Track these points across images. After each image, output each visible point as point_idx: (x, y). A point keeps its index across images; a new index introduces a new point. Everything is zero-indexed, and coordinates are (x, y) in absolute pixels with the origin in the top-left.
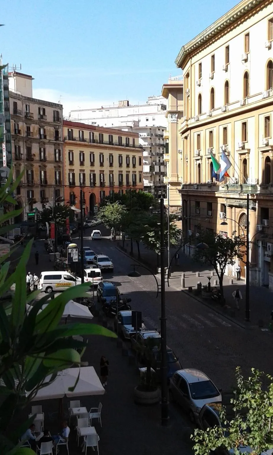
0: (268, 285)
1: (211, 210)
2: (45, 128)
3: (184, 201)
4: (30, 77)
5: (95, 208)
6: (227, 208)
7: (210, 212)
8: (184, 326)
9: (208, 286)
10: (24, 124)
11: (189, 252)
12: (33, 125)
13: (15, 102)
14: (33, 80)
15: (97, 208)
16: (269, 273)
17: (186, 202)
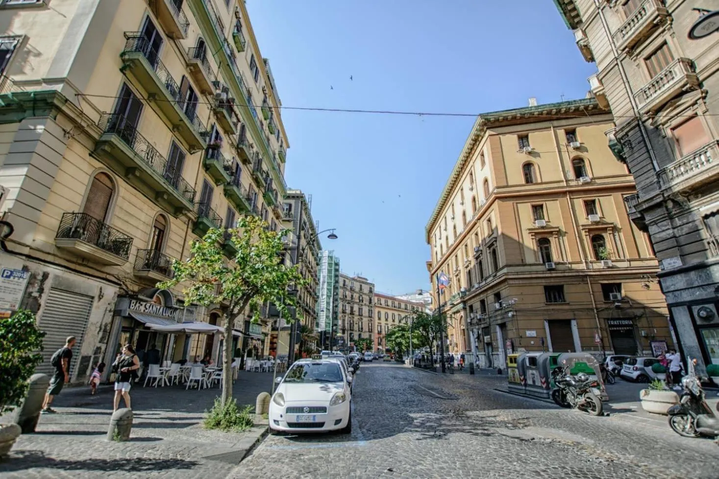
2: (363, 296)
12: (355, 294)
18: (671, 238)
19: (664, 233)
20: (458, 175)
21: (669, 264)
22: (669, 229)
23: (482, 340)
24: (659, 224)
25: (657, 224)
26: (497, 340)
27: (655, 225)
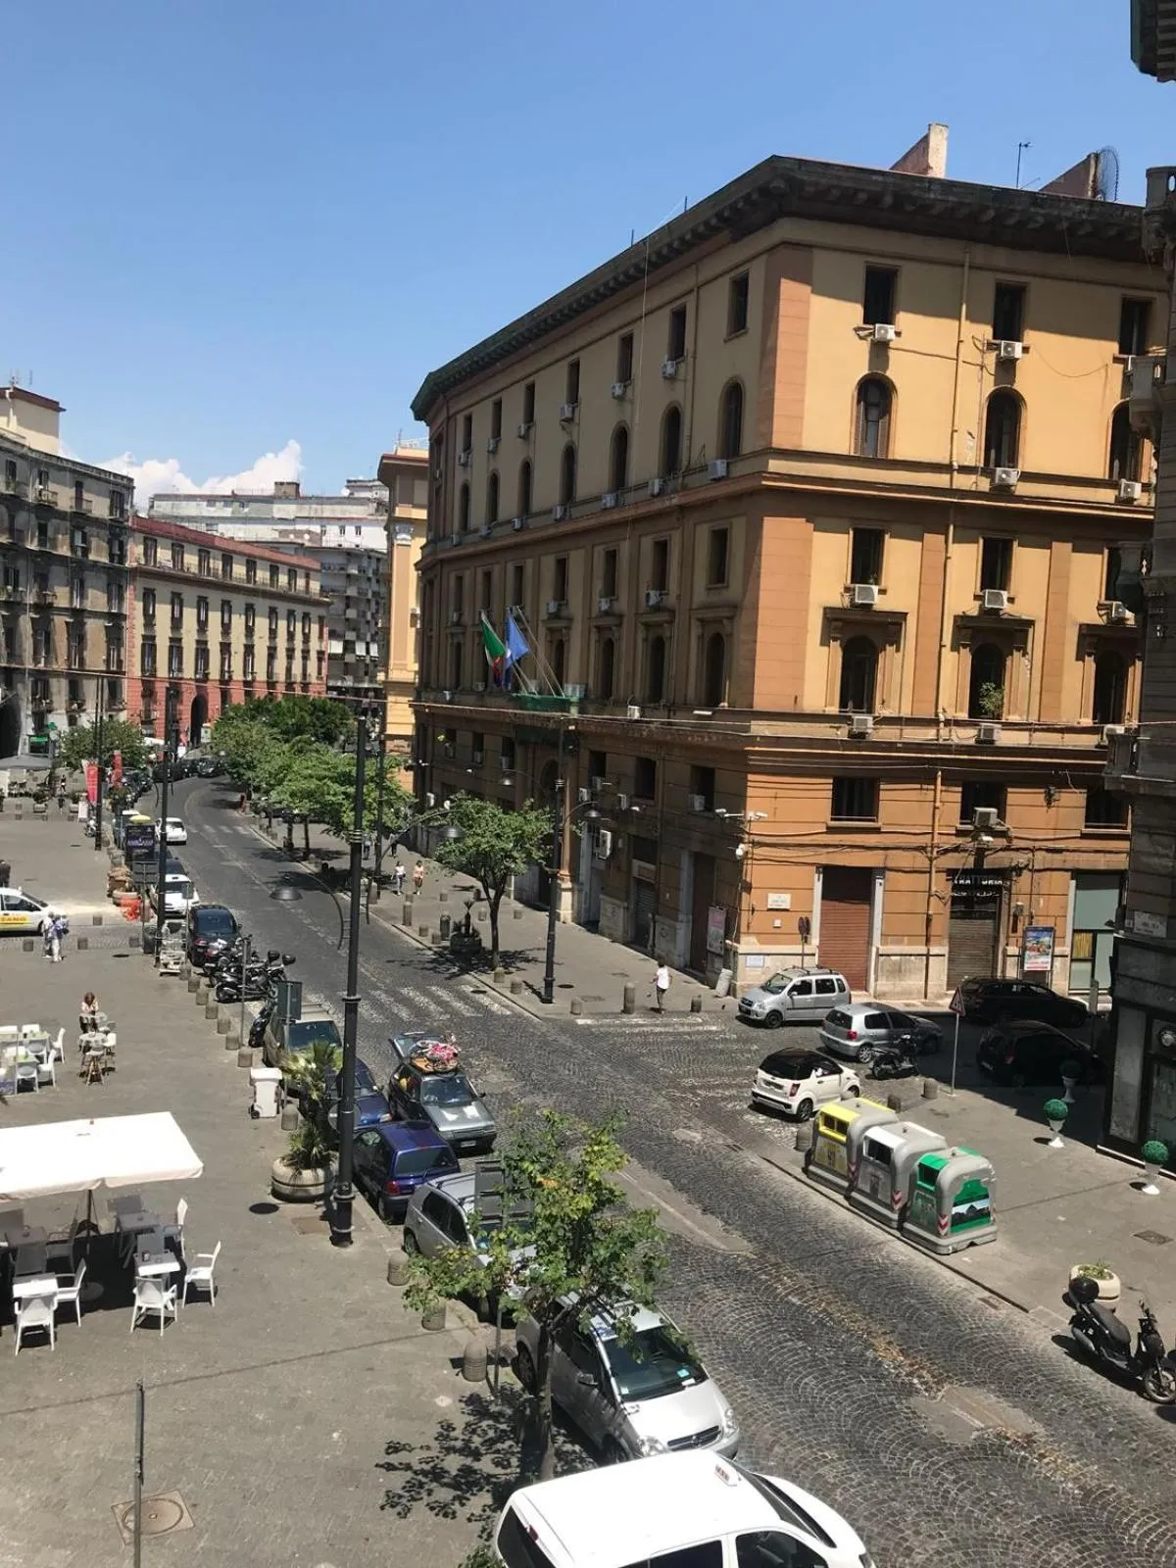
0: (598, 922)
1: (481, 750)
2: (87, 529)
3: (420, 726)
4: (53, 406)
5: (203, 731)
6: (516, 746)
7: (478, 756)
8: (404, 1014)
9: (464, 922)
10: (33, 516)
11: (425, 843)
12: (54, 521)
13: (11, 462)
14: (61, 413)
15: (209, 731)
16: (601, 896)
17: (425, 730)
18: (1165, 876)
19: (1156, 860)
20: (631, 279)
21: (1145, 924)
22: (1167, 856)
23: (624, 867)
24: (1156, 837)
25: (1151, 835)
26: (678, 889)
27: (1147, 836)
